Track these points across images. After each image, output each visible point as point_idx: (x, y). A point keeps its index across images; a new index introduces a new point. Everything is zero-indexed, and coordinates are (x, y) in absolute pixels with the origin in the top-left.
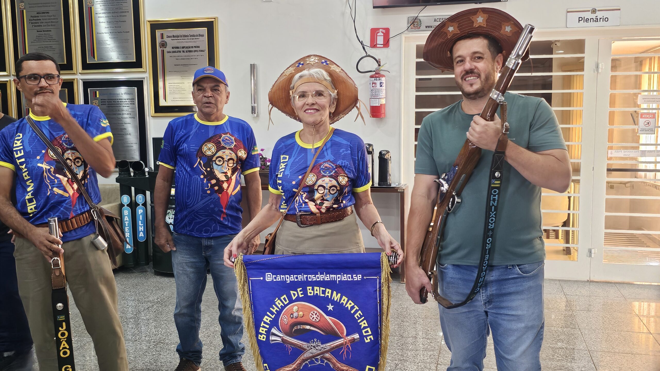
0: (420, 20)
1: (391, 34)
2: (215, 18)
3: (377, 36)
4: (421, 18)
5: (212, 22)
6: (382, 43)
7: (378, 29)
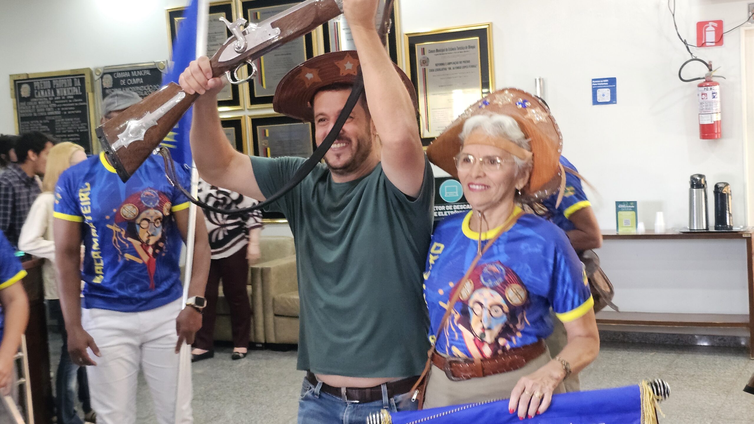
1: (726, 29)
2: (489, 25)
3: (705, 31)
5: (485, 29)
6: (714, 40)
7: (707, 23)
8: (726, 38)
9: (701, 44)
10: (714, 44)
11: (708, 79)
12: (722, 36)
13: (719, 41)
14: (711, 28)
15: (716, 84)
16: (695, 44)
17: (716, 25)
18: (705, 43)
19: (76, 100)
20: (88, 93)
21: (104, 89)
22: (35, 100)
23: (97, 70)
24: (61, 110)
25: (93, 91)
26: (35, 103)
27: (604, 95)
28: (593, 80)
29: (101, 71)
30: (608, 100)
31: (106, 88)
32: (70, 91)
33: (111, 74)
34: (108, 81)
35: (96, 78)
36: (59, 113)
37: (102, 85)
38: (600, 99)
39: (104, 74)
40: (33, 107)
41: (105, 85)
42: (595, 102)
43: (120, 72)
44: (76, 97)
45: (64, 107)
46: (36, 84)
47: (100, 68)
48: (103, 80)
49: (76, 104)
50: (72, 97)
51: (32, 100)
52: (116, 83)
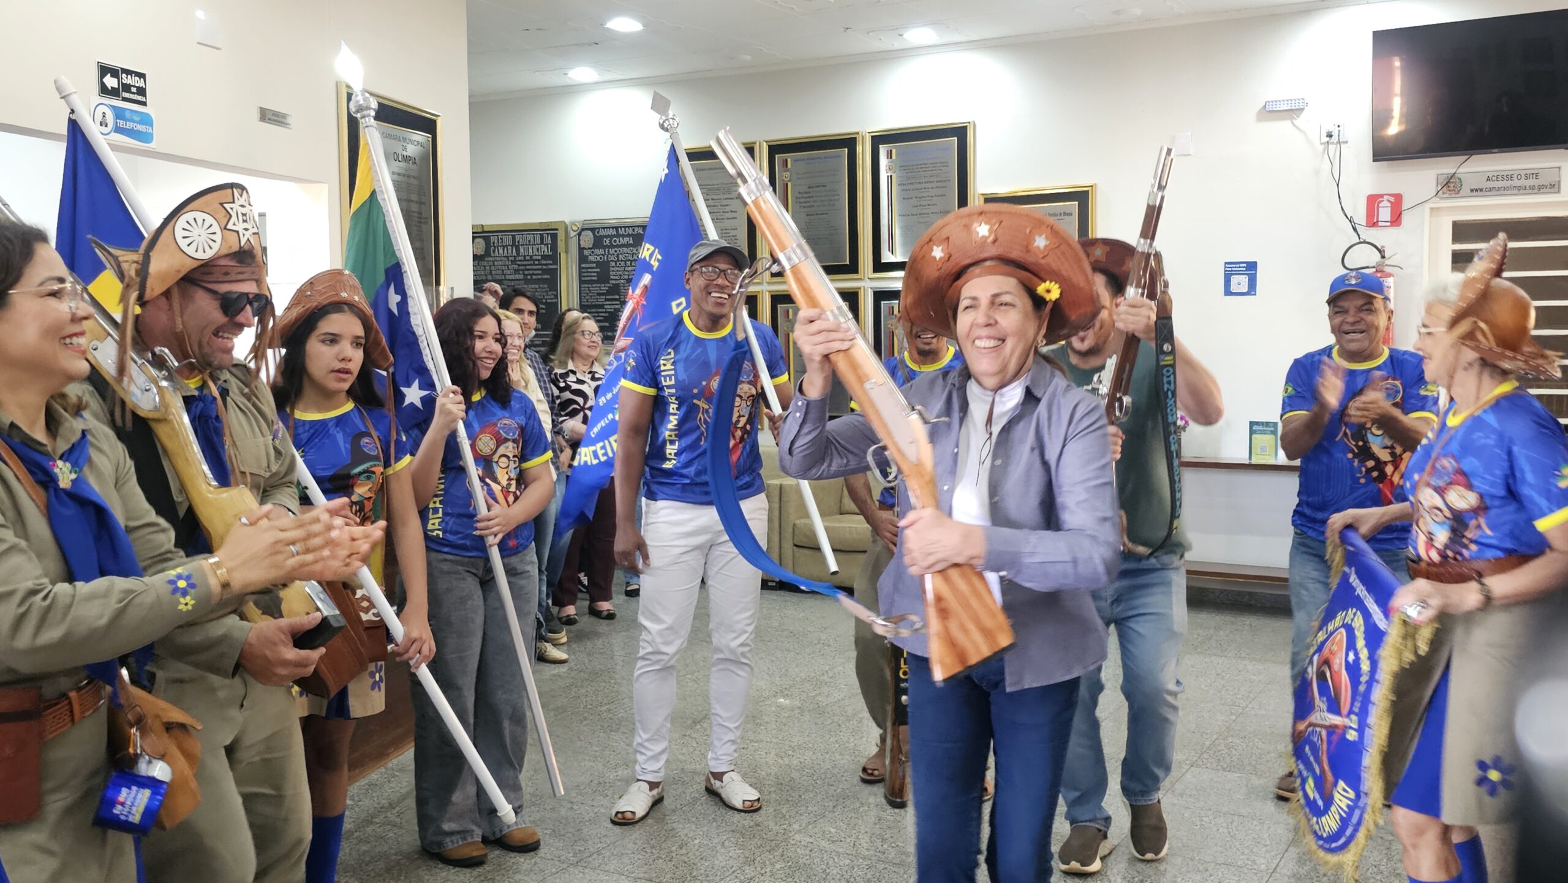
0: (1460, 179)
1: (1405, 205)
2: (1091, 186)
3: (1378, 206)
4: (1460, 176)
5: (1087, 192)
6: (1389, 219)
7: (1382, 196)
8: (1406, 218)
9: (1372, 223)
10: (1389, 224)
11: (1380, 268)
12: (1400, 214)
13: (1396, 220)
14: (1385, 203)
15: (1389, 275)
16: (1364, 222)
17: (1392, 199)
18: (1378, 221)
19: (544, 262)
20: (560, 254)
21: (581, 249)
22: (491, 259)
23: (574, 223)
24: (524, 274)
25: (567, 252)
26: (491, 263)
27: (1239, 284)
28: (1226, 263)
29: (580, 226)
30: (1245, 290)
31: (584, 248)
32: (538, 250)
33: (593, 230)
34: (588, 239)
35: (572, 234)
36: (521, 277)
37: (579, 244)
38: (1234, 288)
39: (583, 230)
40: (488, 268)
41: (583, 244)
42: (1228, 292)
43: (604, 228)
44: (544, 257)
45: (528, 270)
46: (494, 239)
47: (578, 222)
48: (581, 238)
49: (544, 267)
50: (540, 258)
51: (486, 259)
52: (598, 243)
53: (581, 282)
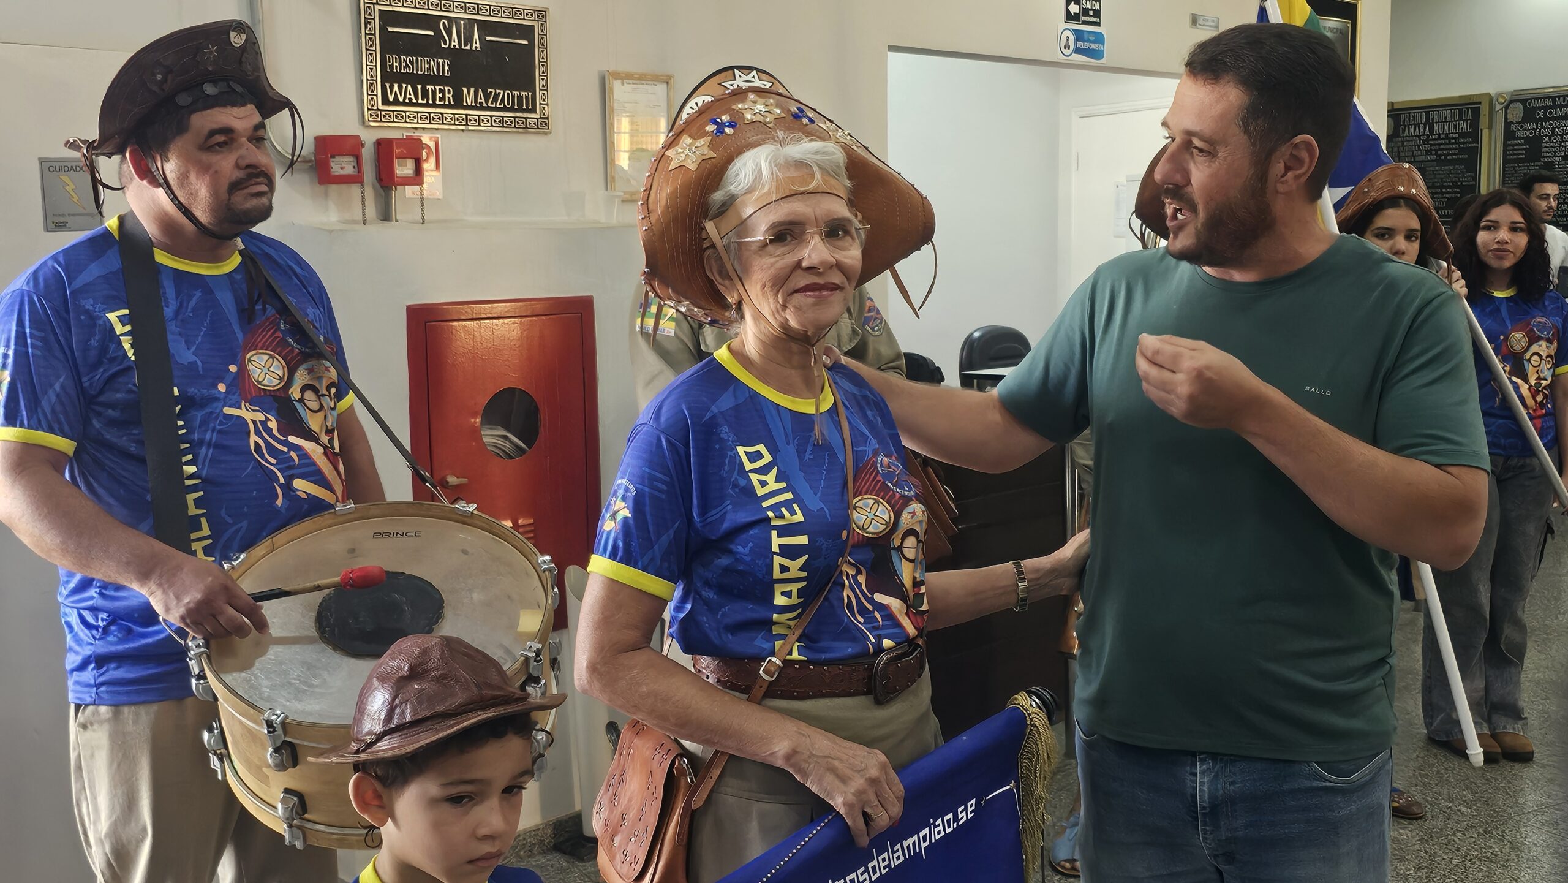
19: (1462, 140)
20: (1482, 130)
21: (1508, 124)
22: (1399, 139)
23: (1500, 95)
24: (1435, 154)
25: (1490, 127)
26: (1400, 144)
29: (1508, 98)
31: (1512, 123)
32: (1455, 126)
33: (1523, 102)
34: (1517, 113)
35: (1498, 107)
36: (1433, 157)
37: (1506, 118)
39: (1512, 102)
41: (1510, 118)
43: (1538, 99)
44: (1462, 134)
45: (1442, 149)
46: (1404, 117)
47: (1507, 93)
48: (1508, 111)
49: (1461, 146)
50: (1457, 135)
51: (1395, 140)
52: (1529, 115)
53: (1506, 161)
